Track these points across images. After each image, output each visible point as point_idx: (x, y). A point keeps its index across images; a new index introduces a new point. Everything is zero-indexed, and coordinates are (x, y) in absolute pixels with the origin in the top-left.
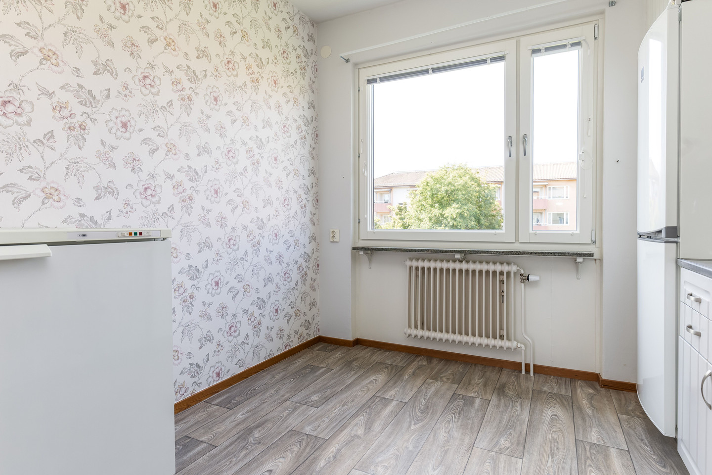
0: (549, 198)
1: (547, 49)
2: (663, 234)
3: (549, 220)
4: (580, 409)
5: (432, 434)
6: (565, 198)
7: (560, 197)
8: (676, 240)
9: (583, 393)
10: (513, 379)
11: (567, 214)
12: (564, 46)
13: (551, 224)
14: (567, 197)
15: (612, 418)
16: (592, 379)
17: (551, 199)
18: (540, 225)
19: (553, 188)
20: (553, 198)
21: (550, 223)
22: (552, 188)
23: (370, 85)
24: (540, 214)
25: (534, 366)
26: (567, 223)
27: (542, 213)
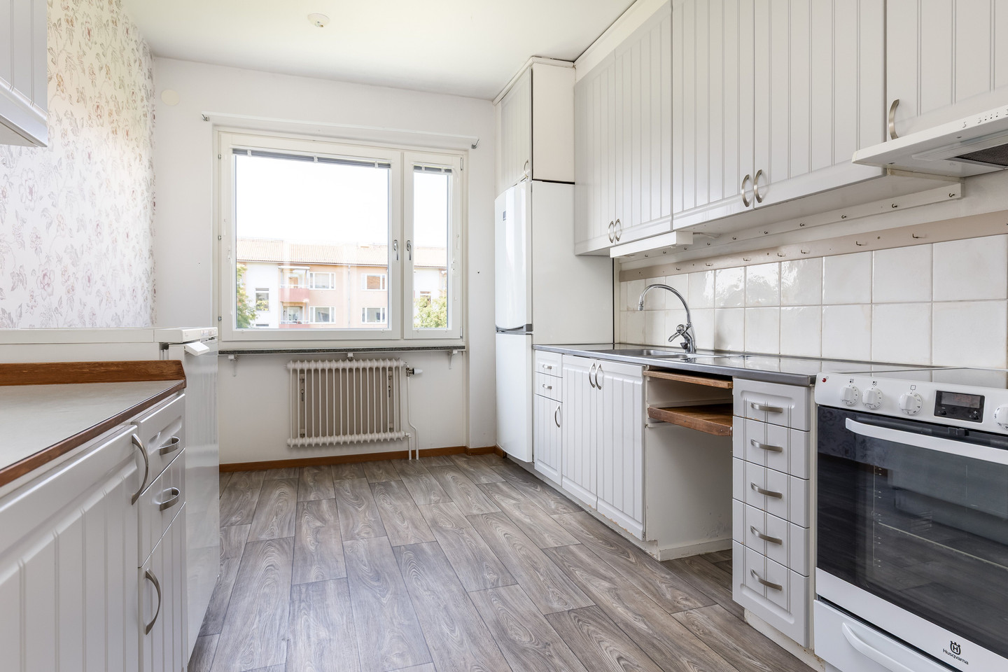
0: (311, 287)
1: (426, 168)
2: (525, 329)
3: (312, 317)
4: (467, 470)
5: (380, 509)
6: (330, 288)
7: (324, 287)
8: (530, 333)
9: (461, 462)
10: (404, 464)
11: (333, 309)
12: (440, 170)
13: (314, 322)
14: (333, 288)
15: (488, 470)
16: (463, 451)
17: (314, 288)
18: (299, 323)
19: (316, 274)
20: (316, 287)
21: (312, 321)
22: (314, 275)
23: (234, 155)
24: (299, 308)
25: (419, 450)
26: (333, 320)
27: (301, 307)
